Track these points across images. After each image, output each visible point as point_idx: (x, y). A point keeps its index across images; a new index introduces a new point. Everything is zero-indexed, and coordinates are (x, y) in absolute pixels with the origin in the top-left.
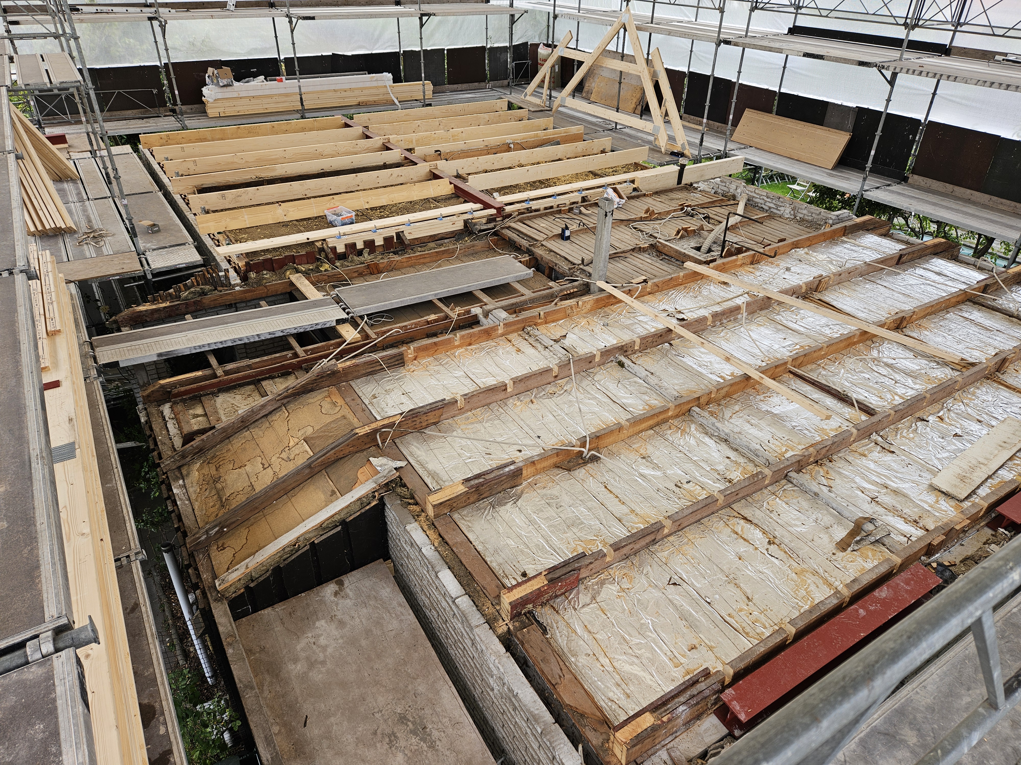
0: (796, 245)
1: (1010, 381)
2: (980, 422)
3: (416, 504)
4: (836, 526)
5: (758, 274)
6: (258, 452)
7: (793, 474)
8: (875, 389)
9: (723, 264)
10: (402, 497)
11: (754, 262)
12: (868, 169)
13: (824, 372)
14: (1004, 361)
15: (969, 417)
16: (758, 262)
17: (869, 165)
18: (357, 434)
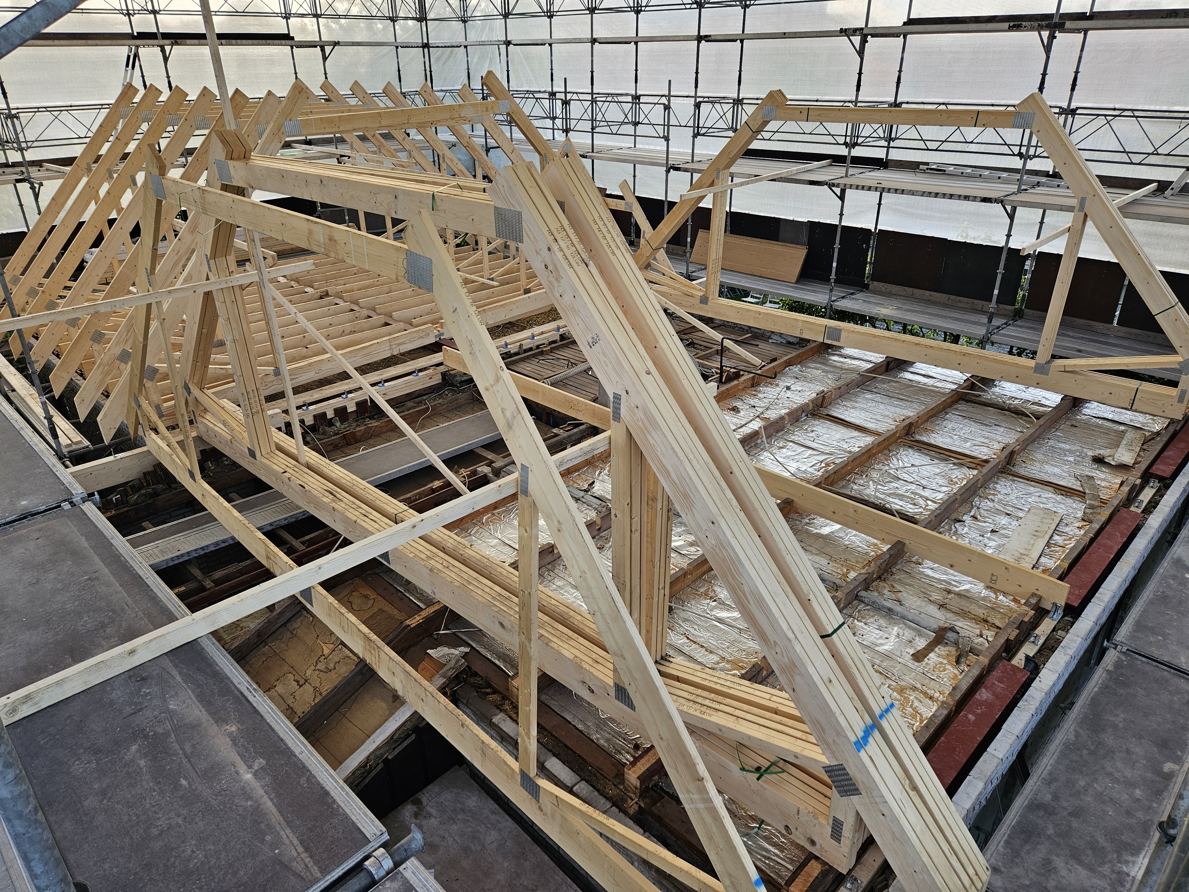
0: (789, 363)
1: (1022, 472)
2: (1009, 515)
3: (495, 691)
4: (917, 638)
5: (761, 395)
6: (286, 668)
7: (863, 593)
8: (908, 497)
9: (727, 389)
10: (477, 688)
11: (754, 384)
12: (832, 281)
13: (855, 487)
14: (1012, 453)
15: (998, 512)
16: (758, 384)
17: (833, 276)
18: (409, 626)
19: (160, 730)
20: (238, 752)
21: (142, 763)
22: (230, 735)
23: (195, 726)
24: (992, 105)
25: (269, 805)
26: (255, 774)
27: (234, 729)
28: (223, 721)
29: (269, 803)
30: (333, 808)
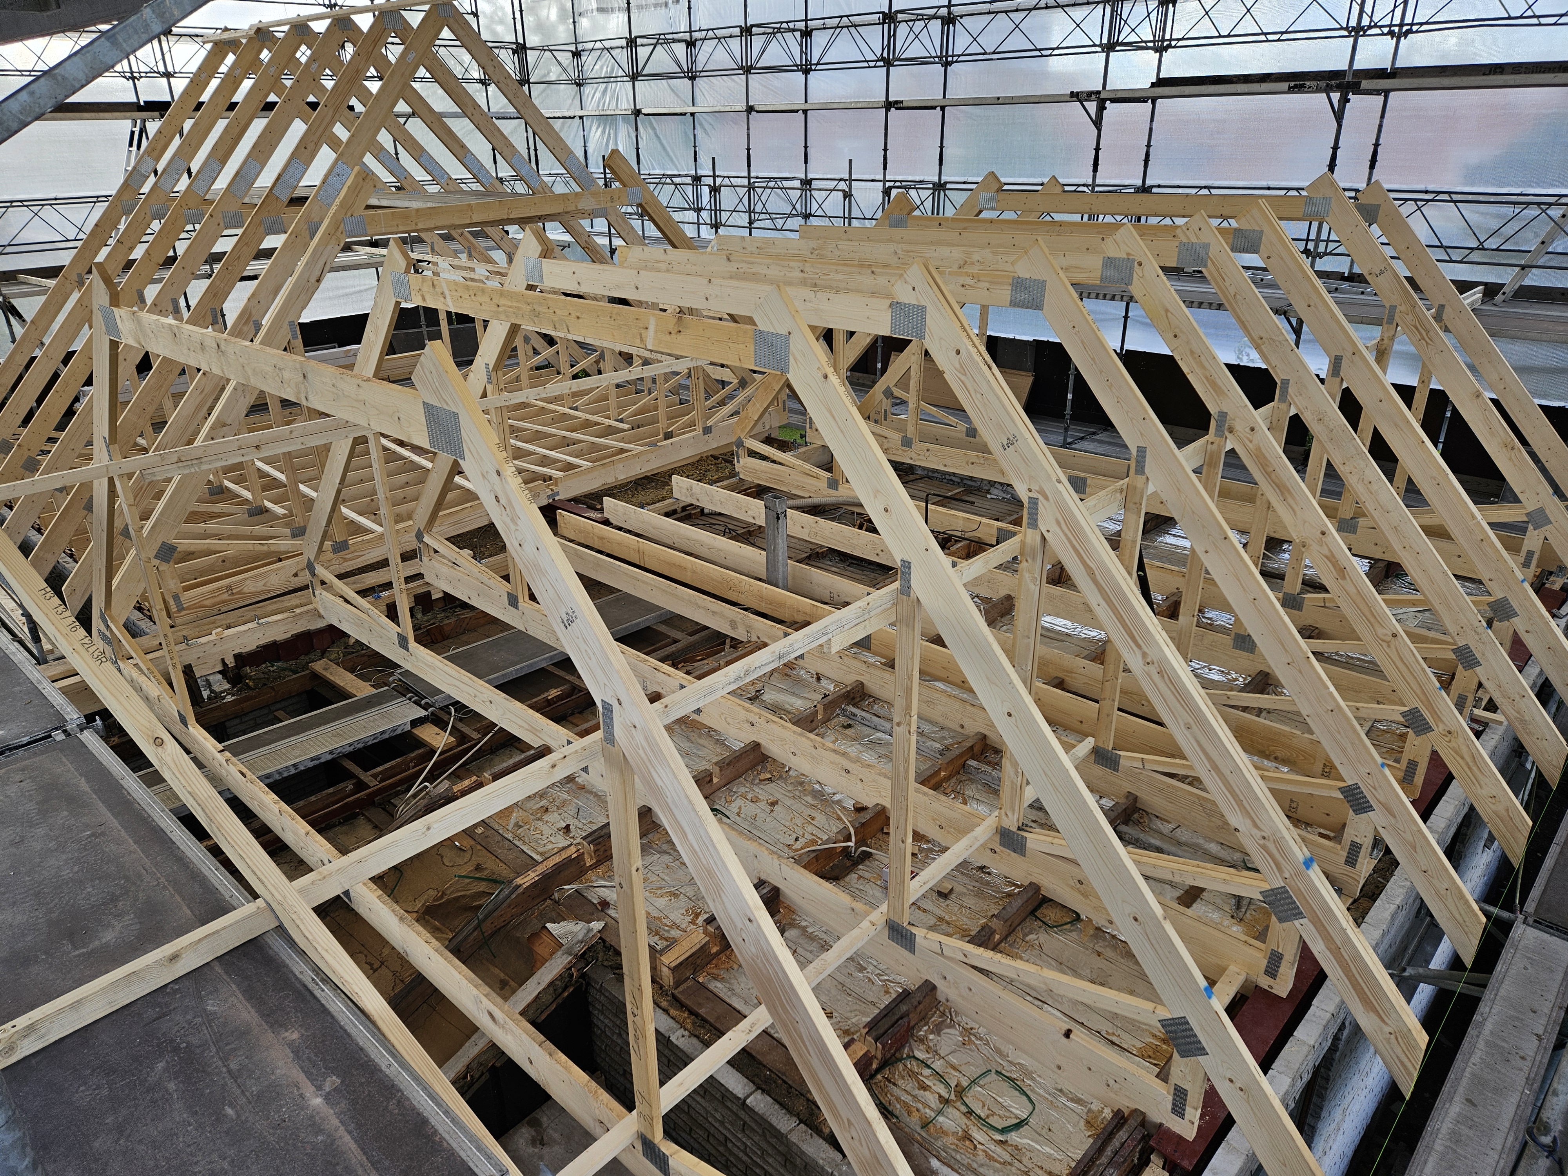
12: (1068, 417)
17: (1068, 411)
18: (520, 886)
19: (195, 1040)
20: (302, 1068)
21: (172, 1086)
22: (291, 1044)
23: (243, 1033)
24: (1269, 188)
25: (347, 1142)
26: (327, 1098)
27: (295, 1036)
28: (281, 1026)
29: (347, 1138)
30: (433, 1142)
